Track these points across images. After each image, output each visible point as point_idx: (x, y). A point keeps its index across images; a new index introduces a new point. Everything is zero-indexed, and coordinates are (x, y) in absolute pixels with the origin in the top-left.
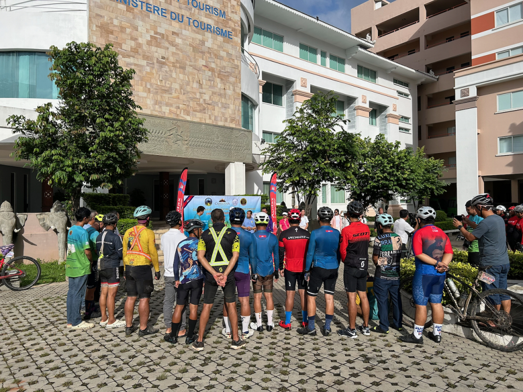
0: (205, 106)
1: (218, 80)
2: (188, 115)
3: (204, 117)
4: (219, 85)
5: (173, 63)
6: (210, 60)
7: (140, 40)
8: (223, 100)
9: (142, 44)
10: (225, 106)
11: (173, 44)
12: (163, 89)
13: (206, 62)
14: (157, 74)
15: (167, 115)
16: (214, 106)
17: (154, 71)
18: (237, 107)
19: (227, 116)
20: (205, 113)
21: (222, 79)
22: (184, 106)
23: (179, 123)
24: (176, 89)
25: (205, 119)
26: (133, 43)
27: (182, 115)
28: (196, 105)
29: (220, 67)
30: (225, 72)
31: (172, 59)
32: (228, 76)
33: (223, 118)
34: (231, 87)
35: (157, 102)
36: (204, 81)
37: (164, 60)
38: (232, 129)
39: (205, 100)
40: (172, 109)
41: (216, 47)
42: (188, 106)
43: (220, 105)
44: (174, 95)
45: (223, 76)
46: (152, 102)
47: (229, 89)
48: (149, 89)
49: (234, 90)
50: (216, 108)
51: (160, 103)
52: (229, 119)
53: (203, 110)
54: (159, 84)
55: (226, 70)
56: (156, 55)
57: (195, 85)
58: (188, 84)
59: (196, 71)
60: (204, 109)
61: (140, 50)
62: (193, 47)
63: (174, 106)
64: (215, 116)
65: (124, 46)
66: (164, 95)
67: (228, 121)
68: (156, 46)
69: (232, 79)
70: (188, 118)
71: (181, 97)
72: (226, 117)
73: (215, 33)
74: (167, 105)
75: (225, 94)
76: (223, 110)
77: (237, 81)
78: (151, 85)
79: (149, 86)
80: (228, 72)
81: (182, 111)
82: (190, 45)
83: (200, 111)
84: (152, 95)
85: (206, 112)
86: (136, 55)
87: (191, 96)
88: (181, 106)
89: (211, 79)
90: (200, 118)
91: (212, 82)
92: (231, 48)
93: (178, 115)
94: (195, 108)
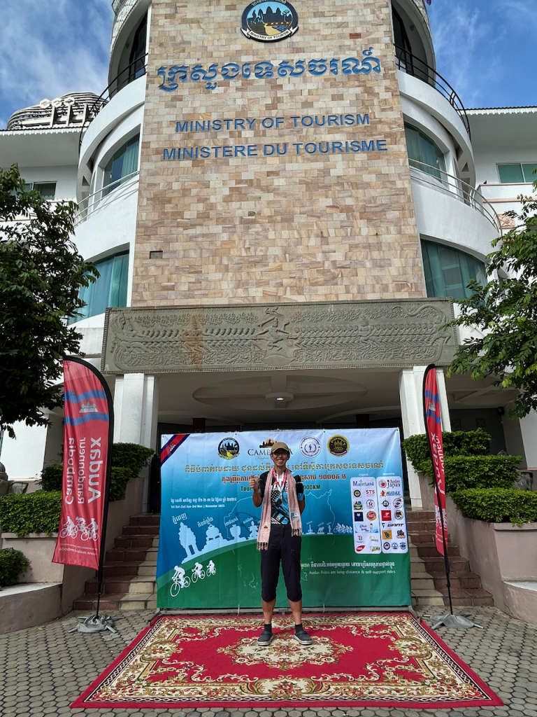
0: (336, 272)
1: (362, 223)
2: (299, 294)
3: (333, 292)
4: (365, 231)
5: (271, 217)
6: (341, 195)
7: (213, 199)
8: (376, 254)
9: (216, 204)
10: (381, 264)
11: (267, 190)
12: (252, 262)
13: (334, 199)
14: (240, 239)
15: (258, 301)
16: (356, 269)
17: (235, 237)
18: (410, 261)
19: (387, 280)
20: (336, 284)
21: (369, 220)
22: (292, 280)
23: (280, 311)
24: (276, 256)
25: (337, 295)
26: (201, 207)
27: (288, 295)
28: (316, 275)
29: (365, 201)
30: (378, 207)
31: (267, 212)
32: (383, 211)
33: (377, 287)
34: (392, 228)
35: (239, 284)
36: (332, 232)
37: (254, 217)
38: (401, 301)
39: (334, 262)
40: (267, 289)
41: (352, 172)
42: (300, 279)
43: (368, 265)
44: (272, 265)
45: (371, 214)
46: (231, 285)
47: (388, 232)
48: (227, 267)
49: (400, 232)
50: (361, 272)
51: (247, 283)
52: (391, 287)
53: (332, 280)
54: (244, 254)
55: (378, 202)
56: (239, 213)
57: (313, 242)
58: (299, 242)
59: (314, 220)
60: (334, 277)
61: (212, 214)
62: (307, 184)
63: (273, 283)
64: (359, 286)
65: (187, 215)
66: (254, 270)
67: (391, 290)
68: (241, 200)
69: (393, 215)
70: (301, 299)
71: (286, 266)
72: (384, 282)
73: (351, 151)
74: (258, 284)
75: (379, 244)
76: (377, 272)
77: (404, 214)
78: (230, 259)
79: (225, 262)
80: (382, 205)
81: (288, 289)
82: (301, 182)
83: (326, 283)
84: (230, 274)
85: (339, 282)
86: (205, 221)
87: (305, 261)
88: (285, 281)
89: (345, 224)
90: (325, 295)
91: (349, 229)
92: (385, 164)
93: (279, 297)
94: (314, 279)
